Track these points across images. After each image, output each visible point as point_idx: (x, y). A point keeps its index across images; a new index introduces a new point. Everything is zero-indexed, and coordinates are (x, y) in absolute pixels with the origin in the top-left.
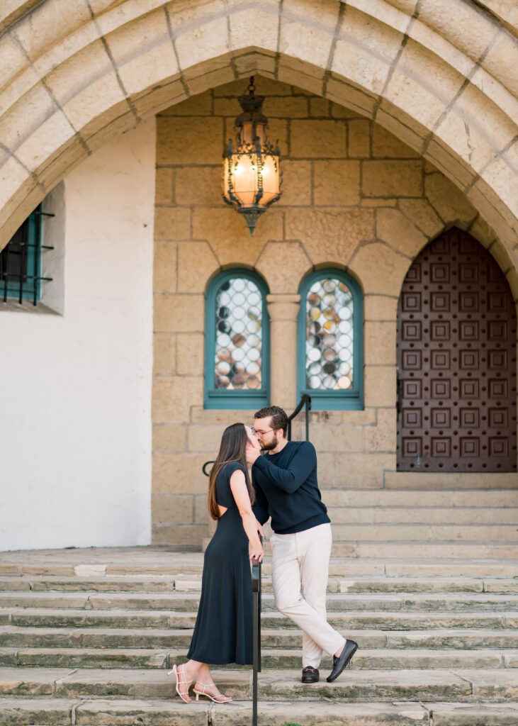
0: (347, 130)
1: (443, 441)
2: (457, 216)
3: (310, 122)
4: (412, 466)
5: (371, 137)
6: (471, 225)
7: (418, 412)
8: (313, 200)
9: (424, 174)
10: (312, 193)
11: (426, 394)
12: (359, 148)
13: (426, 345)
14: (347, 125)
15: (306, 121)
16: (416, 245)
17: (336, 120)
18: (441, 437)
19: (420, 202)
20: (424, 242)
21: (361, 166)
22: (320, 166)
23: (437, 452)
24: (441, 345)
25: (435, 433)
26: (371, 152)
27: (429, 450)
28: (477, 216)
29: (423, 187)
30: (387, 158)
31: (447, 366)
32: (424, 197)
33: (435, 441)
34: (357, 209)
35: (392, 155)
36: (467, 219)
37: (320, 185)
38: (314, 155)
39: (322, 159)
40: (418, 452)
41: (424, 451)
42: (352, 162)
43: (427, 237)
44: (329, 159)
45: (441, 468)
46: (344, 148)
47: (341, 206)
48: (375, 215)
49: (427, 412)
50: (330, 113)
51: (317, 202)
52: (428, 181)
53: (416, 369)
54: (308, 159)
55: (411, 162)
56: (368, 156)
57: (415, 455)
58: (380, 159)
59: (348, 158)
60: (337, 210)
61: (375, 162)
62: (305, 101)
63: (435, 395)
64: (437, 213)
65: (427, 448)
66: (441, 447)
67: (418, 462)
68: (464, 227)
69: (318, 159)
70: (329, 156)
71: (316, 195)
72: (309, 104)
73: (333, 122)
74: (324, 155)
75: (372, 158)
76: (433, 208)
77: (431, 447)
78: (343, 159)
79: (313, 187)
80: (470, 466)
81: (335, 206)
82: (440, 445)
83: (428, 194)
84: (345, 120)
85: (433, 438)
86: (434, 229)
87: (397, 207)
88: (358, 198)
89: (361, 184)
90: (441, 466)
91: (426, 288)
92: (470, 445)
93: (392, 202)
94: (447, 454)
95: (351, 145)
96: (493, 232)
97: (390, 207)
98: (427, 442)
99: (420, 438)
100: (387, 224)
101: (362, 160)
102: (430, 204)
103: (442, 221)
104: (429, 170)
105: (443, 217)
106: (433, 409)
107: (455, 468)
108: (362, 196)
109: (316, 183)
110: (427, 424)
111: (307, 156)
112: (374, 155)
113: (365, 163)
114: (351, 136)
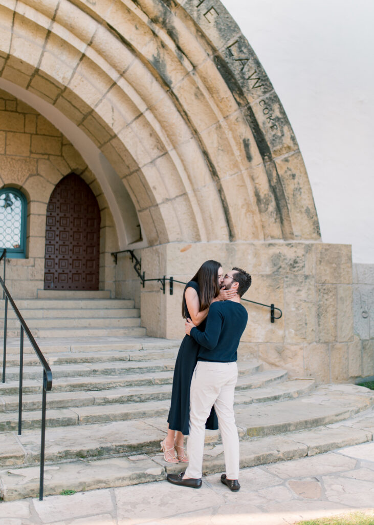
0: (25, 119)
1: (64, 275)
2: (78, 166)
3: (7, 113)
4: (49, 287)
5: (37, 124)
6: (83, 171)
7: (52, 261)
8: (5, 151)
9: (62, 145)
10: (5, 148)
11: (57, 252)
12: (31, 128)
13: (58, 228)
14: (25, 116)
15: (3, 112)
16: (57, 179)
17: (20, 113)
18: (63, 273)
19: (60, 157)
20: (61, 177)
21: (31, 137)
22: (10, 135)
23: (61, 280)
24: (65, 229)
25: (60, 271)
26: (36, 131)
27: (57, 280)
28: (87, 168)
29: (61, 151)
30: (44, 135)
31: (67, 239)
32: (62, 156)
33: (60, 275)
34: (28, 159)
35: (47, 134)
36: (82, 168)
37: (10, 144)
38: (7, 129)
39: (11, 132)
40: (52, 280)
41: (55, 280)
42: (27, 135)
43: (63, 175)
44: (14, 132)
45: (63, 288)
46: (23, 127)
47: (20, 156)
48: (37, 162)
49: (57, 261)
50: (16, 109)
51: (8, 153)
52: (64, 148)
53: (52, 240)
54: (4, 131)
55: (56, 138)
56: (35, 133)
57: (50, 282)
58: (41, 135)
59: (25, 133)
60: (18, 158)
61: (39, 136)
62: (4, 102)
63: (61, 253)
64: (68, 164)
65: (56, 278)
66: (63, 278)
67: (52, 285)
68: (78, 173)
69: (9, 131)
70: (15, 130)
71: (7, 149)
72: (5, 103)
73: (17, 114)
74: (12, 130)
75: (37, 134)
76: (66, 162)
77: (58, 278)
78: (22, 133)
79: (6, 145)
80: (77, 287)
81: (16, 156)
82: (63, 277)
83: (64, 154)
84: (24, 114)
85: (59, 274)
86: (66, 172)
87: (48, 159)
88: (29, 153)
89: (31, 146)
90: (63, 287)
91: (58, 201)
92: (76, 277)
93: (46, 157)
94: (66, 281)
95: (26, 126)
96: (94, 175)
97: (45, 159)
98: (56, 275)
99: (53, 273)
100: (43, 167)
101: (32, 134)
102: (64, 159)
103: (70, 168)
104: (65, 142)
105: (71, 166)
106: (60, 260)
107: (70, 289)
108: (31, 152)
109: (8, 143)
110: (57, 267)
111: (3, 129)
112: (38, 132)
113: (33, 136)
114: (27, 122)
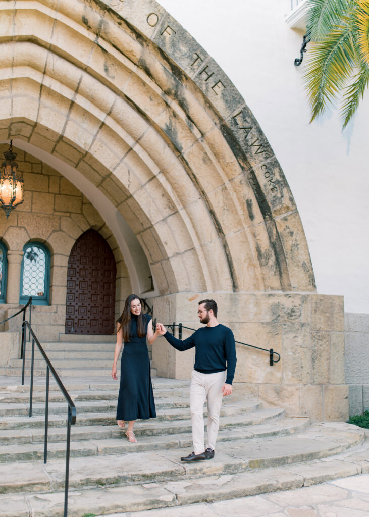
0: (49, 180)
1: (83, 321)
2: (96, 223)
3: (33, 174)
4: (69, 331)
5: (60, 185)
6: (101, 228)
7: (73, 308)
8: (32, 209)
9: (83, 204)
10: (32, 207)
11: (77, 300)
12: (54, 189)
13: (78, 279)
14: (49, 178)
15: (30, 174)
16: (77, 234)
17: (45, 175)
18: (82, 319)
19: (80, 215)
20: (81, 233)
21: (55, 197)
22: (36, 195)
23: (81, 325)
24: (84, 279)
25: (80, 317)
26: (59, 191)
27: (77, 325)
28: (104, 224)
29: (82, 209)
30: (66, 195)
31: (86, 288)
32: (82, 214)
33: (80, 321)
34: (52, 216)
35: (69, 194)
36: (100, 225)
37: (35, 203)
38: (33, 189)
39: (37, 192)
40: (72, 325)
41: (75, 325)
42: (51, 195)
43: (83, 231)
44: (40, 192)
45: (82, 333)
46: (48, 188)
47: (45, 214)
48: (60, 219)
49: (77, 308)
50: (42, 172)
51: (34, 210)
52: (84, 206)
53: (73, 289)
54: (30, 191)
55: (77, 198)
56: (58, 192)
57: (70, 326)
58: (64, 195)
59: (49, 193)
60: (43, 215)
61: (61, 196)
62: (31, 165)
63: (80, 300)
64: (87, 221)
65: (76, 323)
66: (82, 323)
67: (72, 330)
68: (96, 229)
69: (35, 191)
70: (40, 190)
71: (33, 207)
72: (32, 166)
73: (43, 176)
74: (38, 190)
75: (60, 194)
76: (86, 219)
77: (78, 324)
78: (47, 193)
79: (32, 204)
80: (94, 332)
81: (42, 213)
82: (82, 322)
83: (84, 212)
84: (49, 176)
85: (79, 319)
86: (86, 228)
87: (70, 216)
88: (53, 211)
89: (54, 205)
90: (82, 331)
91: (78, 254)
92: (94, 323)
93: (68, 214)
94: (85, 326)
95: (50, 187)
96: (111, 231)
97: (67, 216)
98: (76, 321)
99: (73, 319)
100: (65, 224)
101: (55, 194)
102: (84, 217)
103: (90, 225)
104: (85, 202)
105: (90, 223)
106: (79, 307)
107: (88, 333)
108: (55, 210)
109: (34, 202)
110: (76, 313)
111: (30, 189)
112: (61, 193)
113: (57, 196)
114: (50, 183)
